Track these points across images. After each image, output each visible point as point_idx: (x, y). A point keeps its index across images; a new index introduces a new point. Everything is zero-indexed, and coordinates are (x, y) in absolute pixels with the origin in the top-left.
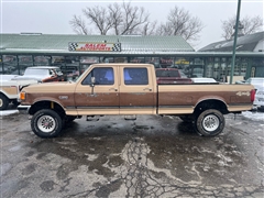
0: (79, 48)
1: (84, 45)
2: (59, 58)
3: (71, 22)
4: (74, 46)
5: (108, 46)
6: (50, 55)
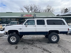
0: (24, 16)
3: (20, 9)
5: (32, 15)
6: (16, 18)
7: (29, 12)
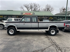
1: (25, 13)
3: (20, 8)
5: (31, 13)
7: (28, 11)
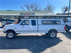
1: (24, 13)
2: (17, 17)
4: (21, 14)
6: (15, 16)
